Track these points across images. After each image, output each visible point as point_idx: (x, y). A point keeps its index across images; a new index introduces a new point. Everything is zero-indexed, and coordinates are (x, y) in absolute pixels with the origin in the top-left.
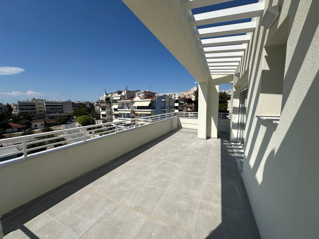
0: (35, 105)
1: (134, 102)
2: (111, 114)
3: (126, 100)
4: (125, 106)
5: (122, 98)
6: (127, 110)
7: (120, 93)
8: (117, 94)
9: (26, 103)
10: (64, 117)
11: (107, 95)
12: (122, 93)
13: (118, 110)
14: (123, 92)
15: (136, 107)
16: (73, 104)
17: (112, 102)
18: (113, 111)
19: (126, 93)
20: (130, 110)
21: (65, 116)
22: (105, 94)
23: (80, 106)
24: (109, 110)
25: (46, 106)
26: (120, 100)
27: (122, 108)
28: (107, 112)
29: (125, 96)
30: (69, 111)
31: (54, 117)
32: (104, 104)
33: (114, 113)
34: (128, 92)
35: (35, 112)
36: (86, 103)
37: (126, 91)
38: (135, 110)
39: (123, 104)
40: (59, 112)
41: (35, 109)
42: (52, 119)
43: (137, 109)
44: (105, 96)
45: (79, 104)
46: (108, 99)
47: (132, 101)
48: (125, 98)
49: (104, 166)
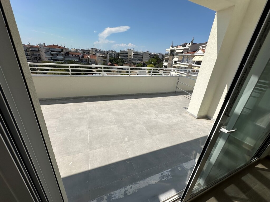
0: (127, 54)
1: (194, 56)
2: (171, 66)
3: (189, 53)
4: (185, 60)
5: (185, 51)
6: (186, 64)
7: (184, 45)
8: (181, 46)
9: (124, 52)
10: (140, 64)
11: (173, 47)
12: (186, 46)
13: (177, 63)
14: (188, 44)
15: (195, 62)
16: (150, 54)
17: (174, 55)
18: (173, 63)
19: (190, 46)
20: (188, 64)
21: (142, 64)
22: (171, 46)
23: (154, 57)
24: (171, 62)
25: (133, 54)
26: (182, 53)
27: (182, 61)
28: (168, 64)
29: (189, 49)
30: (146, 60)
31: (135, 63)
32: (167, 56)
33: (173, 65)
34: (193, 44)
35: (127, 59)
36: (159, 55)
37: (191, 44)
38: (193, 65)
39: (184, 57)
40: (140, 60)
41: (127, 57)
42: (134, 64)
43: (196, 64)
44: (171, 48)
45: (154, 55)
46: (172, 52)
47: (193, 55)
48: (188, 51)
49: (52, 100)
